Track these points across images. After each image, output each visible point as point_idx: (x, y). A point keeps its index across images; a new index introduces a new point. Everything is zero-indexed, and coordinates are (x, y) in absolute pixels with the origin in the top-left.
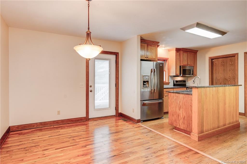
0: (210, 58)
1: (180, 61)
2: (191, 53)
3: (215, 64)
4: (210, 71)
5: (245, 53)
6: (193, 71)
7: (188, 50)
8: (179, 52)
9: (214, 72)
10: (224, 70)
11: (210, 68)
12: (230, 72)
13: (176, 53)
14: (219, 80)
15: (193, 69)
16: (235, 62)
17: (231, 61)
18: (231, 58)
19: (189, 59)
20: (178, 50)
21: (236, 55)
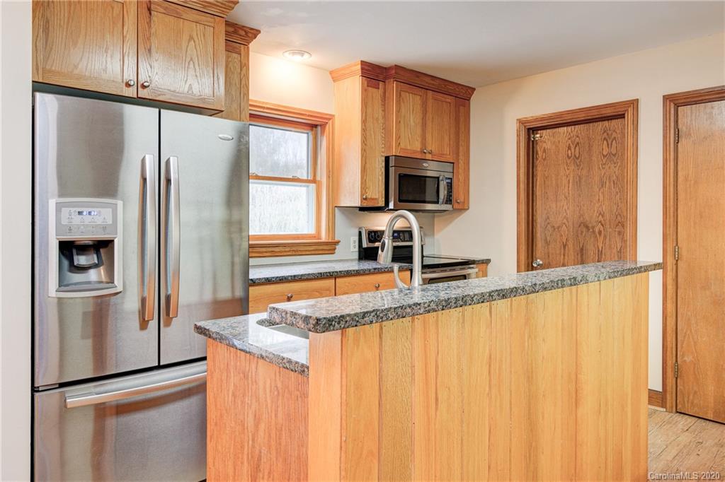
0: (521, 122)
1: (386, 131)
2: (440, 96)
3: (544, 151)
4: (522, 186)
5: (666, 98)
6: (450, 186)
7: (428, 80)
8: (381, 84)
9: (538, 192)
10: (578, 182)
11: (523, 170)
12: (603, 193)
13: (364, 91)
14: (558, 228)
15: (450, 176)
16: (623, 143)
17: (608, 139)
18: (606, 123)
19: (429, 123)
20: (375, 74)
21: (630, 111)
